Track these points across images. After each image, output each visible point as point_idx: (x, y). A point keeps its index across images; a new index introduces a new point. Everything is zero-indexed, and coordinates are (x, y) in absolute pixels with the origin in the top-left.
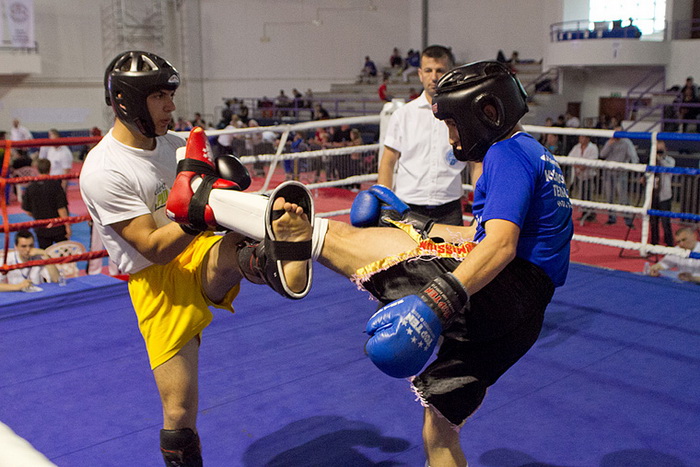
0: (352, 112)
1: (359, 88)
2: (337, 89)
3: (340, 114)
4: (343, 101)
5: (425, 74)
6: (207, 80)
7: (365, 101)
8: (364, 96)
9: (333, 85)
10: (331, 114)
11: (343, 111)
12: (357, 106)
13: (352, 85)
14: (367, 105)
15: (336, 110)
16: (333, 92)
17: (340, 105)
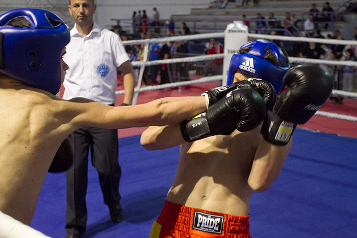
0: (207, 29)
1: (211, 11)
2: (195, 12)
3: (197, 31)
4: (199, 21)
5: (74, 9)
6: (100, 5)
7: (216, 20)
8: (216, 17)
9: (193, 9)
10: (191, 30)
11: (199, 29)
12: (211, 24)
13: (206, 9)
14: (218, 24)
15: (195, 27)
16: (192, 14)
17: (198, 24)
